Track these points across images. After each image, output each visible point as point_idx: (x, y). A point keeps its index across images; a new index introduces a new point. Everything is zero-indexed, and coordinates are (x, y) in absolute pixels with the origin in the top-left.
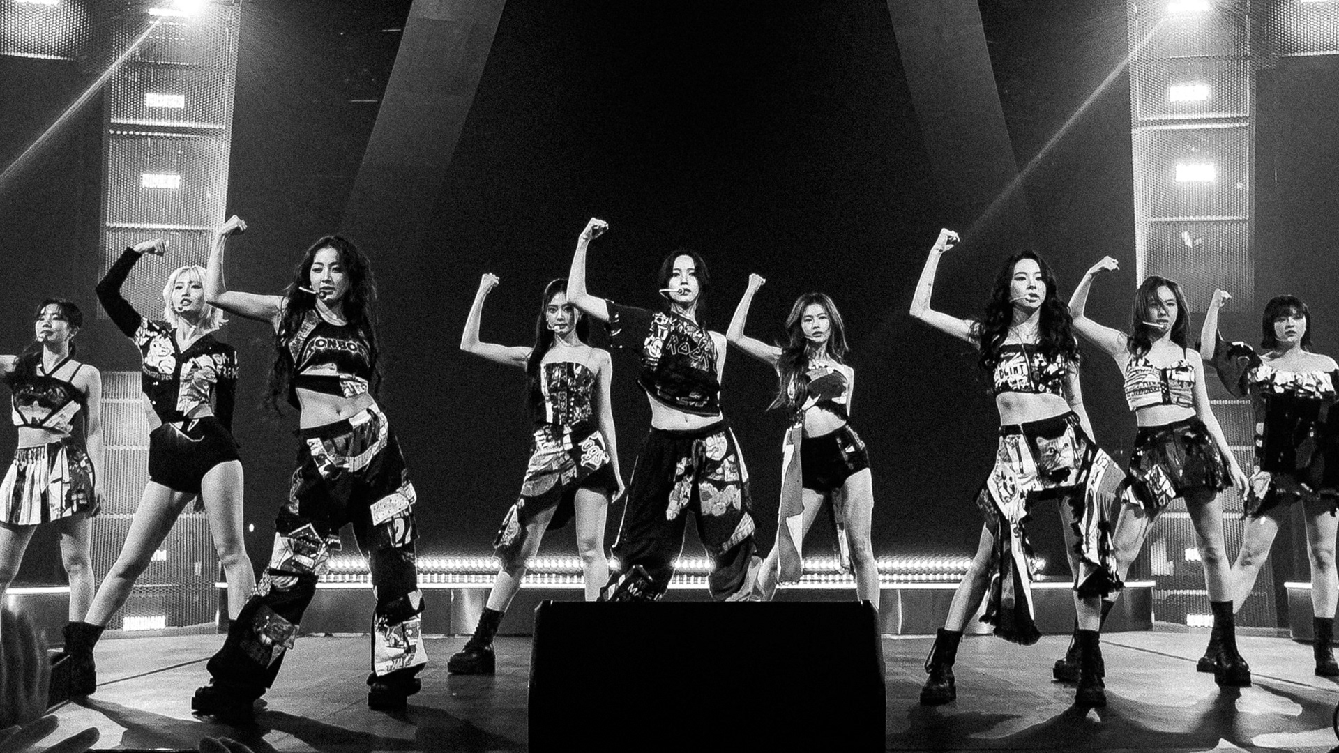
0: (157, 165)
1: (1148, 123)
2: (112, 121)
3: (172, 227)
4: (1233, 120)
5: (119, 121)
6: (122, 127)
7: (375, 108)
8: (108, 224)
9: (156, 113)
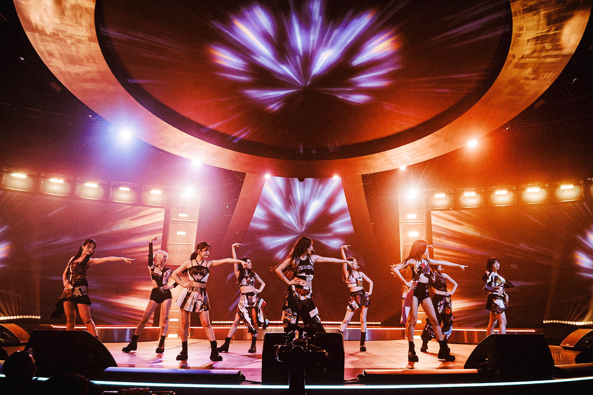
0: (181, 230)
1: (403, 223)
2: (171, 220)
3: (183, 244)
4: (421, 222)
5: (173, 220)
6: (173, 221)
7: (231, 217)
8: (169, 243)
9: (181, 218)
